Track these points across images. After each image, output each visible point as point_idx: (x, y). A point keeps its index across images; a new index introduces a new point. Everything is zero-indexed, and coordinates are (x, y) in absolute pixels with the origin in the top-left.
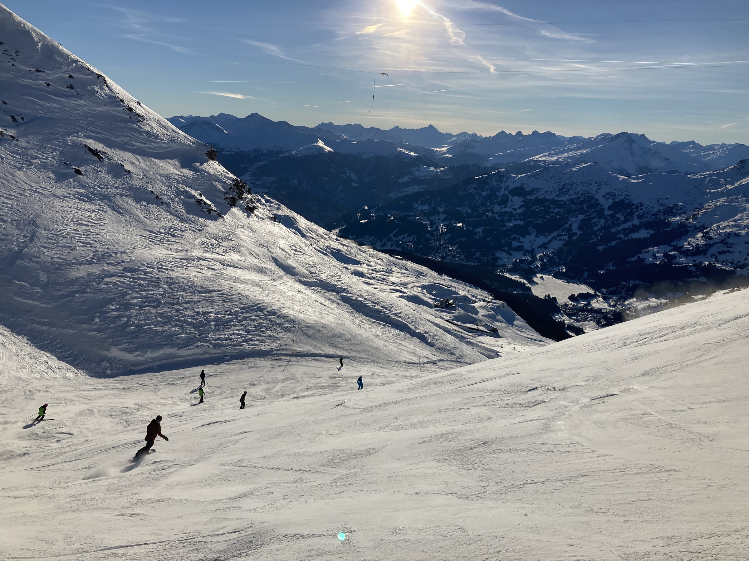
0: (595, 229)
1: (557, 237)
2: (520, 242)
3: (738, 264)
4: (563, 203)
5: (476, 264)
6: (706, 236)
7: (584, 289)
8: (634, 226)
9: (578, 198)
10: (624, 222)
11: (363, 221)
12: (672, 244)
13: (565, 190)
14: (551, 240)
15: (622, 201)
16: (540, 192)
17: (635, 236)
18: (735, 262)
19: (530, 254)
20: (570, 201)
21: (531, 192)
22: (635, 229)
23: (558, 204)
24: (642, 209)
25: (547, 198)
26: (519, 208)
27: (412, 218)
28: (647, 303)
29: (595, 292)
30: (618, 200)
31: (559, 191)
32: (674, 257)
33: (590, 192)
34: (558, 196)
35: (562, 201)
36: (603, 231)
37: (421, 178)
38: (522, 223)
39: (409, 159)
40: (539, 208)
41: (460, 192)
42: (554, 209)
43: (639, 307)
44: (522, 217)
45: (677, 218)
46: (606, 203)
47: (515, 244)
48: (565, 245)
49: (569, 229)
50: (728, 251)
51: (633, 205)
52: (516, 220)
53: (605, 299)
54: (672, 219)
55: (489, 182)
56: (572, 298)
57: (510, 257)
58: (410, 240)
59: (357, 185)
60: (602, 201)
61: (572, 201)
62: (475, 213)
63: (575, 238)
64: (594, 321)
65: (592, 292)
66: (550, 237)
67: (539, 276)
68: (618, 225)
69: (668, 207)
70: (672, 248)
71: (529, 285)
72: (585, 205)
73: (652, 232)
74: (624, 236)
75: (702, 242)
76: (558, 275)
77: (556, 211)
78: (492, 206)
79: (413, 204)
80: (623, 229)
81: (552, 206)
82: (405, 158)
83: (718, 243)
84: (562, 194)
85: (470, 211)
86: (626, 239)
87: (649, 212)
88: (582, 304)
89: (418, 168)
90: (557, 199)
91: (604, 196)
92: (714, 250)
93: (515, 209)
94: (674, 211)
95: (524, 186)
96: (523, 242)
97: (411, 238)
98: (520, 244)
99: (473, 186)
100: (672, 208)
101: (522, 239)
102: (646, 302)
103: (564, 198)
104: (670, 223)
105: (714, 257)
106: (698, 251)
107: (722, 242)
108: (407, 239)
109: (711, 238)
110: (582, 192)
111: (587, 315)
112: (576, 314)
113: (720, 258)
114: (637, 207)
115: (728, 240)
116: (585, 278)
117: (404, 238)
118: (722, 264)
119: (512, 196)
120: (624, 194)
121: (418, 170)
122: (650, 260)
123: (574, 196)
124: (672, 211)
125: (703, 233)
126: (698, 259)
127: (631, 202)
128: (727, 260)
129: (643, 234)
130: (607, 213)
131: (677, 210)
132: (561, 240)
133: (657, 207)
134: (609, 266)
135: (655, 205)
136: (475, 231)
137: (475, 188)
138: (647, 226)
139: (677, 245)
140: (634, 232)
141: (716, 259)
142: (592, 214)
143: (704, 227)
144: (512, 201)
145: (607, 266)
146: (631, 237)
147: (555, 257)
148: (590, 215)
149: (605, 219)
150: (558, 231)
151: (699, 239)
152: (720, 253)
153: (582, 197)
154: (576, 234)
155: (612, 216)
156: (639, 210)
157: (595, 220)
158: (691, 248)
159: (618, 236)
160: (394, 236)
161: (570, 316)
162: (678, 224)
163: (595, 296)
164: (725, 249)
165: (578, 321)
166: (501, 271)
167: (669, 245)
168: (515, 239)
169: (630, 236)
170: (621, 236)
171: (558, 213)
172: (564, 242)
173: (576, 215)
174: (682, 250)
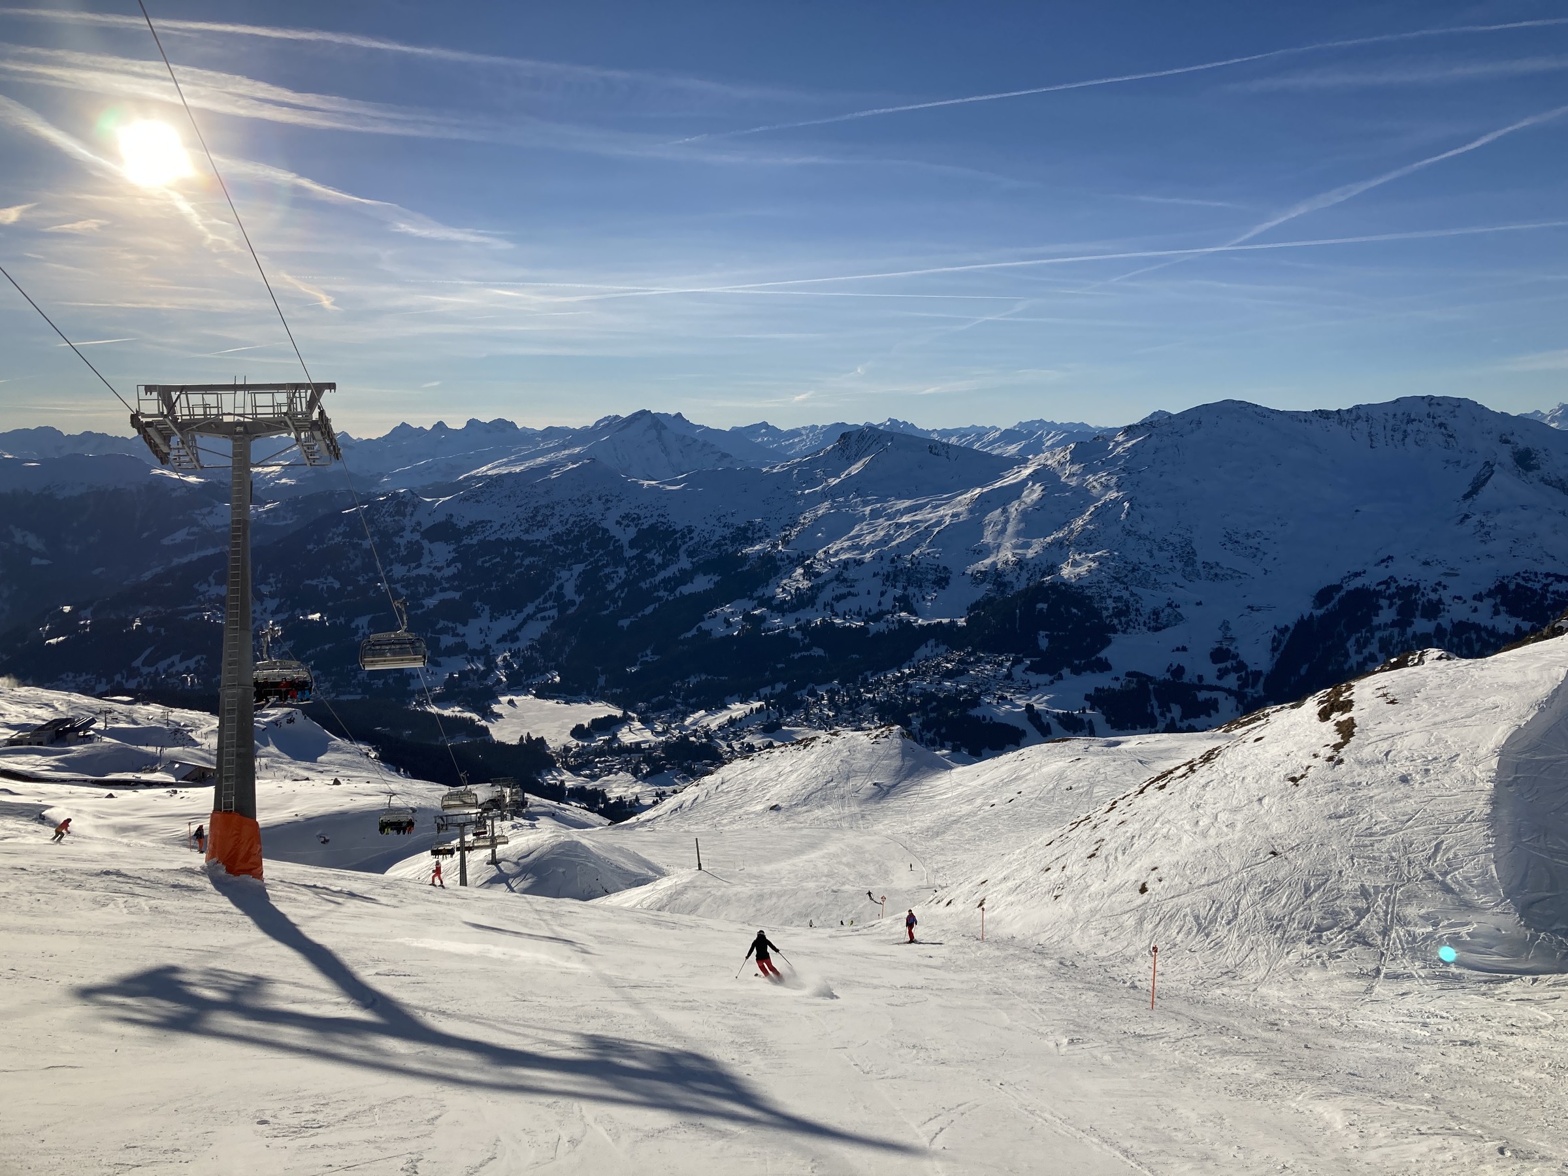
0: (611, 587)
1: (535, 613)
2: (458, 635)
3: (871, 614)
4: (538, 544)
5: (358, 697)
6: (809, 573)
7: (602, 710)
8: (683, 571)
9: (570, 531)
10: (663, 566)
11: (53, 641)
12: (755, 595)
13: (539, 518)
14: (524, 622)
15: (653, 527)
16: (488, 527)
17: (687, 589)
18: (863, 613)
19: (483, 658)
20: (553, 540)
21: (471, 529)
22: (685, 577)
23: (530, 549)
24: (692, 538)
25: (504, 537)
26: (448, 566)
27: (193, 615)
28: (726, 715)
29: (625, 713)
30: (645, 527)
31: (528, 521)
32: (762, 619)
33: (591, 517)
34: (527, 531)
35: (537, 540)
36: (626, 590)
37: (218, 531)
38: (457, 595)
39: (184, 490)
40: (490, 560)
41: (310, 547)
42: (522, 560)
43: (714, 726)
44: (456, 583)
45: (757, 547)
46: (625, 535)
47: (447, 641)
48: (554, 627)
49: (559, 595)
50: (850, 594)
51: (675, 532)
52: (443, 590)
53: (646, 722)
54: (748, 550)
55: (376, 517)
56: (578, 732)
57: (436, 669)
58: (188, 668)
59: (44, 562)
60: (616, 531)
61: (557, 538)
62: (350, 588)
63: (572, 610)
64: (627, 771)
65: (618, 713)
66: (521, 617)
67: (504, 699)
68: (653, 574)
69: (738, 528)
70: (756, 602)
71: (483, 723)
72: (584, 544)
73: (716, 578)
74: (666, 594)
75: (805, 584)
76: (544, 692)
77: (526, 562)
78: (388, 568)
79: (196, 586)
80: (664, 580)
81: (517, 553)
82: (174, 490)
83: (831, 581)
84: (535, 528)
85: (337, 585)
86: (670, 598)
87: (705, 543)
88: (600, 740)
89: (209, 509)
90: (525, 537)
91: (618, 523)
92: (826, 595)
93: (439, 569)
94: (750, 534)
95: (454, 520)
96: (464, 635)
97: (191, 663)
98: (458, 640)
99: (341, 529)
100: (745, 530)
101: (461, 629)
102: (725, 712)
103: (542, 535)
104: (746, 556)
105: (828, 608)
106: (803, 600)
107: (837, 578)
108: (181, 667)
109: (818, 575)
110: (574, 519)
111: (612, 761)
112: (588, 764)
113: (840, 607)
114: (683, 536)
115: (846, 574)
116: (601, 688)
117: (172, 665)
118: (845, 619)
119: (431, 542)
120: (656, 513)
121: (211, 513)
122: (720, 631)
123: (560, 529)
124: (745, 535)
125: (804, 567)
126: (804, 615)
127: (670, 527)
128: (850, 611)
129: (702, 584)
130: (629, 553)
131: (753, 533)
132: (543, 619)
133: (720, 532)
134: (647, 655)
135: (714, 528)
136: (353, 626)
137: (345, 535)
138: (706, 567)
139: (764, 594)
140: (685, 584)
141: (832, 611)
142: (601, 560)
143: (804, 557)
144: (430, 552)
145: (642, 656)
146: (681, 593)
147: (535, 655)
148: (597, 561)
149: (627, 566)
150: (537, 602)
151: (798, 580)
152: (838, 598)
153: (577, 529)
154: (572, 603)
155: (639, 558)
156: (687, 540)
157: (607, 570)
158: (789, 598)
159: (655, 594)
160: (143, 665)
161: (575, 770)
162: (759, 557)
163: (625, 720)
164: (844, 590)
165: (594, 777)
166: (420, 704)
167: (751, 598)
168: (444, 631)
169: (677, 593)
170: (661, 593)
171: (531, 567)
172: (551, 621)
173: (569, 566)
174: (774, 602)
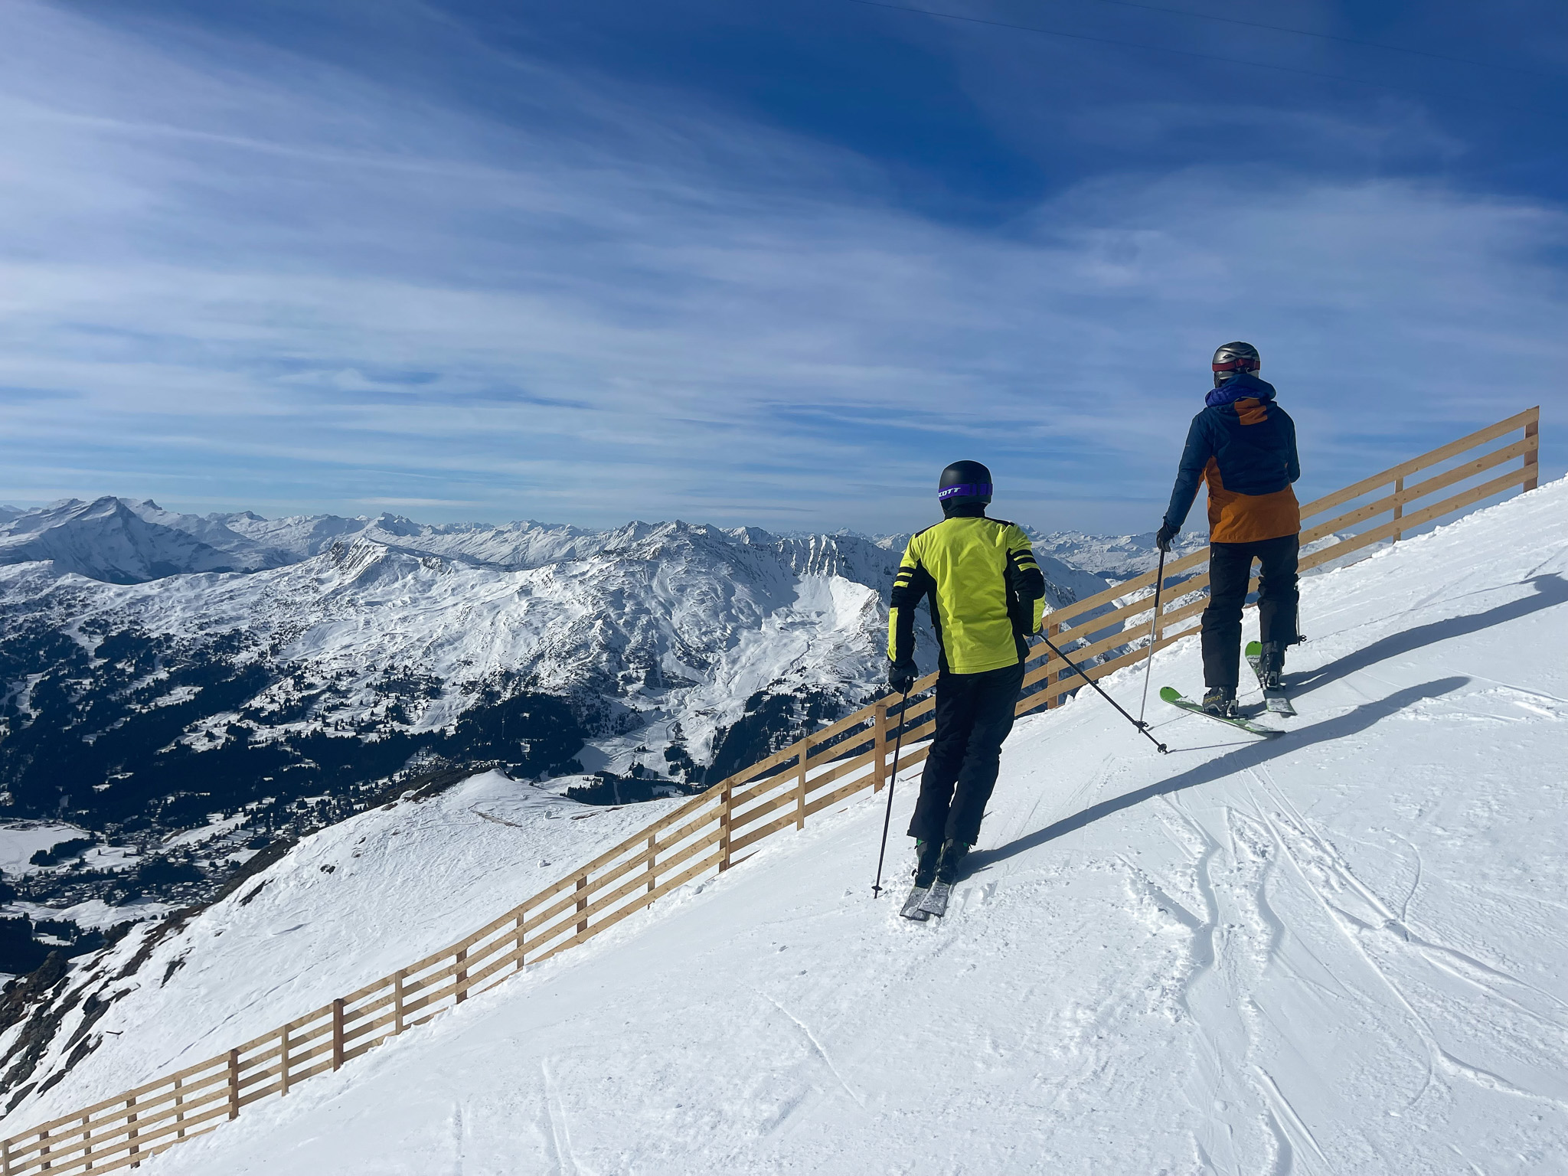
0: (73, 699)
3: (363, 724)
6: (300, 683)
7: (65, 833)
8: (158, 682)
9: (25, 638)
10: (136, 677)
12: (241, 706)
15: (124, 635)
17: (163, 701)
18: (356, 724)
22: (162, 688)
24: (169, 647)
28: (207, 831)
29: (92, 835)
30: (115, 634)
32: (248, 731)
33: (49, 623)
36: (91, 702)
43: (194, 844)
45: (243, 656)
46: (91, 643)
49: (11, 708)
50: (342, 704)
51: (150, 641)
53: (117, 843)
54: (234, 659)
56: (39, 859)
60: (83, 641)
63: (27, 725)
65: (84, 835)
68: (125, 685)
69: (223, 637)
70: (241, 714)
72: (42, 652)
73: (197, 689)
74: (139, 706)
75: (295, 695)
80: (136, 692)
83: (323, 692)
86: (144, 711)
87: (186, 651)
88: (66, 866)
91: (81, 629)
92: (318, 706)
94: (235, 642)
100: (230, 638)
102: (205, 827)
104: (231, 665)
105: (320, 718)
106: (291, 713)
107: (330, 688)
109: (311, 686)
110: (30, 625)
113: (333, 718)
114: (160, 645)
116: (64, 809)
120: (127, 620)
122: (201, 745)
123: (12, 636)
124: (230, 643)
125: (295, 678)
127: (144, 634)
128: (342, 721)
129: (182, 694)
130: (95, 662)
131: (239, 641)
133: (201, 640)
134: (117, 773)
135: (194, 636)
138: (185, 678)
140: (162, 695)
141: (324, 721)
142: (61, 670)
143: (294, 667)
145: (112, 773)
146: (156, 705)
148: (56, 671)
149: (93, 675)
152: (330, 709)
153: (32, 636)
154: (28, 717)
155: (108, 668)
156: (164, 649)
157: (69, 681)
158: (278, 708)
159: (127, 707)
161: (39, 901)
162: (246, 667)
163: (92, 843)
164: (337, 701)
165: (60, 908)
167: (236, 710)
169: (152, 705)
170: (133, 706)
173: (23, 676)
174: (261, 714)
